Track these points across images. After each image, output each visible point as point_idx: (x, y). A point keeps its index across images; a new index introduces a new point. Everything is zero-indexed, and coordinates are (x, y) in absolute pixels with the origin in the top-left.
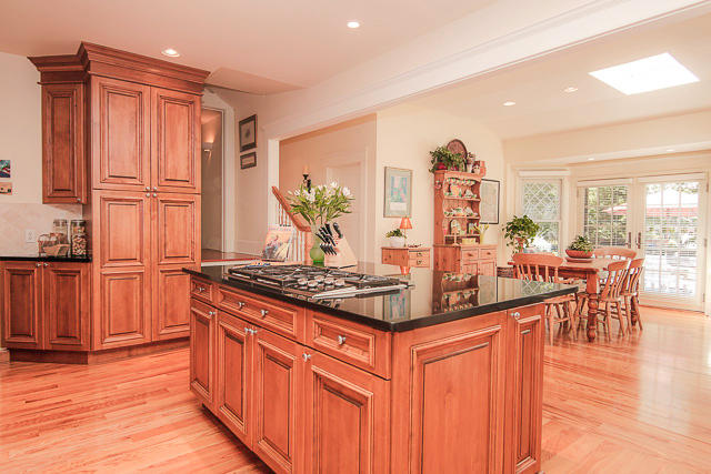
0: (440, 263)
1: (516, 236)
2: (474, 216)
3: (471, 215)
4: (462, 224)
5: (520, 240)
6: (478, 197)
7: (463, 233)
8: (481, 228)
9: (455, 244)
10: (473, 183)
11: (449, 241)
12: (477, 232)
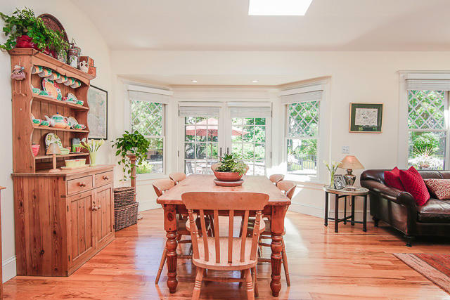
0: (26, 204)
1: (128, 153)
2: (81, 128)
3: (75, 127)
4: (62, 140)
5: (132, 157)
6: (86, 104)
7: (66, 152)
8: (90, 144)
9: (55, 171)
10: (78, 85)
11: (43, 165)
12: (85, 150)
